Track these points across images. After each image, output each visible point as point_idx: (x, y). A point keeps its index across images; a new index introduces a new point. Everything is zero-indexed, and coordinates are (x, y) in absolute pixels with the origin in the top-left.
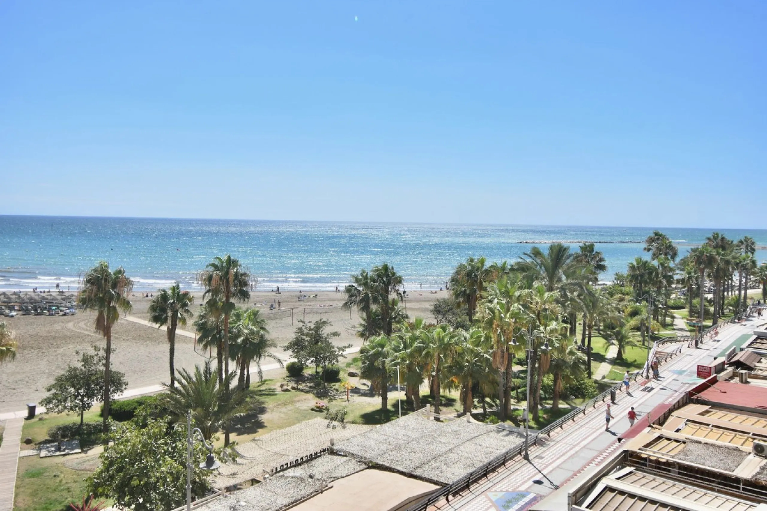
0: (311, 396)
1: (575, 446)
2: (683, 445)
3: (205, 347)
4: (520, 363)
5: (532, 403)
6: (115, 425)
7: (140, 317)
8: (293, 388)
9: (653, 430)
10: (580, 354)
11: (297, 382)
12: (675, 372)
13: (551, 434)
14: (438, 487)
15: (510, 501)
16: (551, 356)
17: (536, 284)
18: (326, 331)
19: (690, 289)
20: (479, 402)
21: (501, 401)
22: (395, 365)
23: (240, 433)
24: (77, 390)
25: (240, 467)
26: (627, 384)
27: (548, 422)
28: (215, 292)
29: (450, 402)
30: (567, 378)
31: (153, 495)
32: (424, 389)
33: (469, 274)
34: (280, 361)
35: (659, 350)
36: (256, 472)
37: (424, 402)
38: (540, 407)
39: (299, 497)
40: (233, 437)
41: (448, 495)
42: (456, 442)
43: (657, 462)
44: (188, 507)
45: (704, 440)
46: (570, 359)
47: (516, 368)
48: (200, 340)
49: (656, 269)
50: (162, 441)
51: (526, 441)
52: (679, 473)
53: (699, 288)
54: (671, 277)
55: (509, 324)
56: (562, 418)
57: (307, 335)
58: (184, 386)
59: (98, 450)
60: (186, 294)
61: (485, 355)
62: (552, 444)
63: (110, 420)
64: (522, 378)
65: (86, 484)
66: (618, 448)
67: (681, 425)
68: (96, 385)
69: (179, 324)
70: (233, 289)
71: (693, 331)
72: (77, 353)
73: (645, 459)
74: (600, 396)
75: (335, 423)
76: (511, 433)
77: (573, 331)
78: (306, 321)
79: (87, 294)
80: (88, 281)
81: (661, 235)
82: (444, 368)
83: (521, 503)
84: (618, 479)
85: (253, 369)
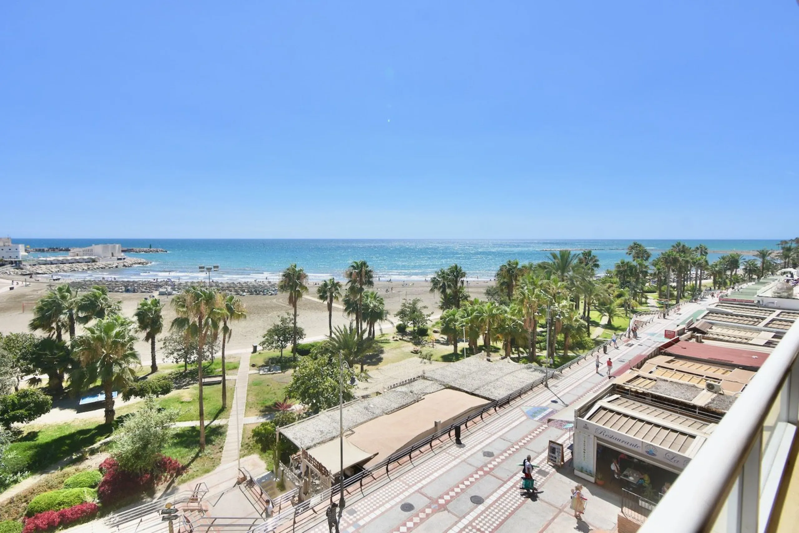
0: (410, 344)
1: (579, 380)
2: (655, 382)
3: (349, 314)
4: (542, 326)
5: (550, 352)
6: (300, 358)
7: (312, 296)
8: (400, 339)
9: (633, 371)
10: (582, 321)
11: (402, 336)
12: (648, 334)
13: (563, 371)
14: (490, 402)
15: (535, 413)
16: (563, 323)
17: (552, 277)
18: (419, 305)
19: (660, 280)
20: (515, 350)
21: (530, 350)
22: (462, 326)
23: (369, 364)
24: (279, 337)
25: (370, 384)
26: (614, 341)
27: (561, 364)
28: (354, 282)
29: (496, 350)
30: (573, 337)
31: (321, 398)
32: (480, 342)
33: (508, 271)
34: (392, 323)
35: (637, 319)
36: (379, 388)
37: (480, 349)
38: (555, 355)
39: (405, 404)
40: (365, 367)
41: (495, 407)
42: (500, 374)
43: (636, 392)
44: (341, 406)
45: (669, 379)
46: (574, 324)
47: (539, 329)
48: (346, 310)
49: (635, 267)
50: (326, 368)
51: (546, 376)
52: (652, 400)
53: (665, 280)
54: (646, 272)
55: (535, 302)
56: (570, 362)
57: (409, 307)
58: (337, 337)
59: (291, 371)
60: (338, 283)
61: (519, 322)
62: (563, 378)
63: (297, 355)
64: (544, 336)
65: (284, 391)
66: (608, 382)
67: (653, 369)
68: (289, 335)
69: (334, 300)
70: (364, 280)
71: (662, 307)
72: (279, 316)
73: (628, 390)
74: (596, 349)
75: (425, 360)
76: (535, 370)
77: (577, 307)
78: (408, 299)
79: (283, 283)
80: (284, 275)
81: (638, 245)
82: (493, 329)
83: (543, 414)
84: (609, 402)
85: (377, 326)
